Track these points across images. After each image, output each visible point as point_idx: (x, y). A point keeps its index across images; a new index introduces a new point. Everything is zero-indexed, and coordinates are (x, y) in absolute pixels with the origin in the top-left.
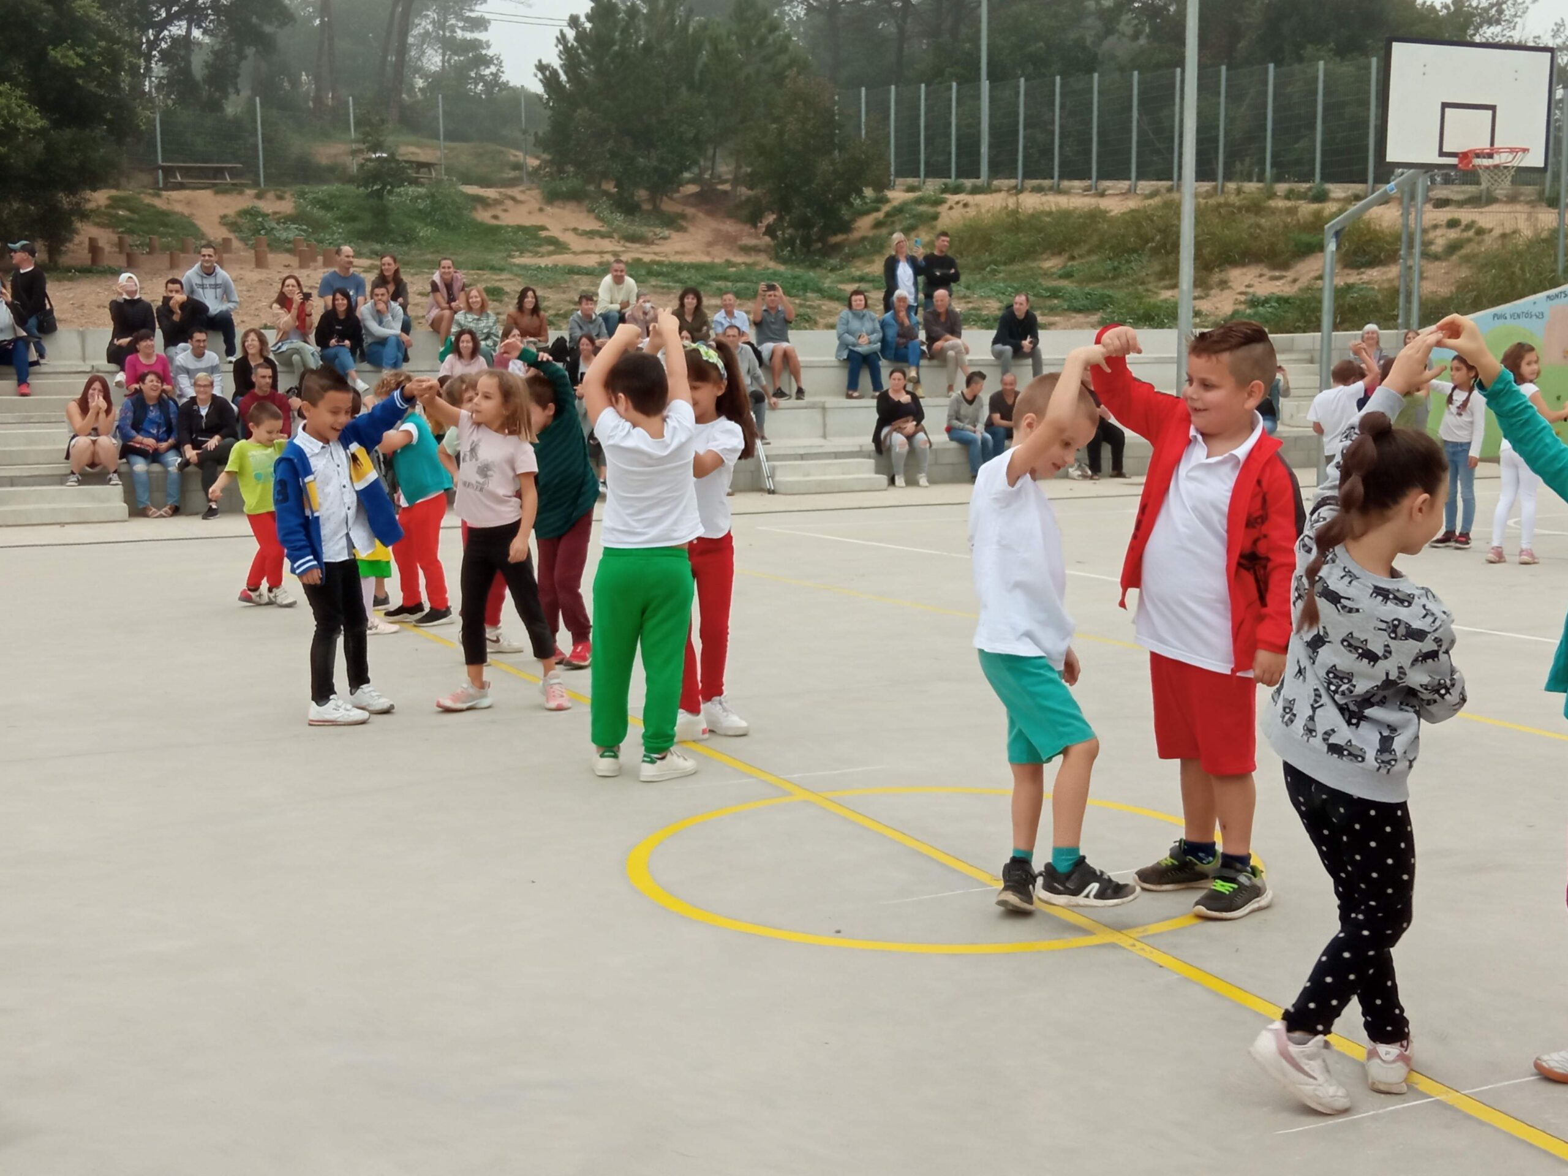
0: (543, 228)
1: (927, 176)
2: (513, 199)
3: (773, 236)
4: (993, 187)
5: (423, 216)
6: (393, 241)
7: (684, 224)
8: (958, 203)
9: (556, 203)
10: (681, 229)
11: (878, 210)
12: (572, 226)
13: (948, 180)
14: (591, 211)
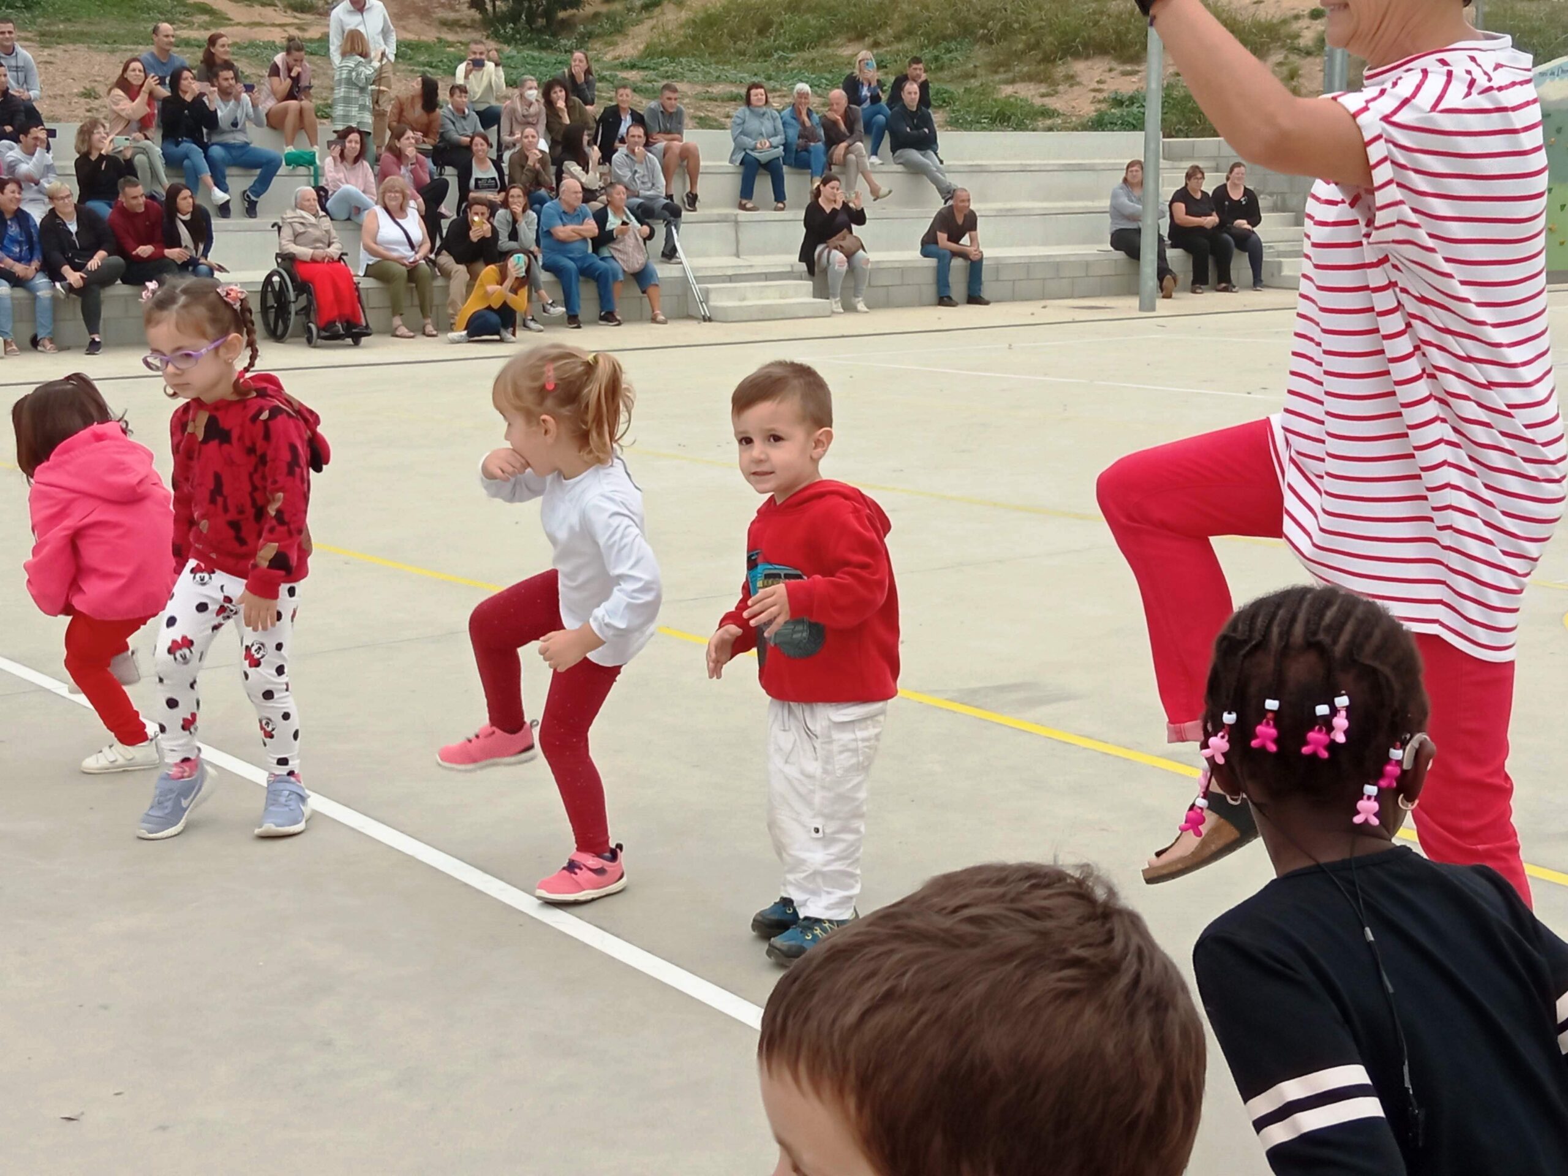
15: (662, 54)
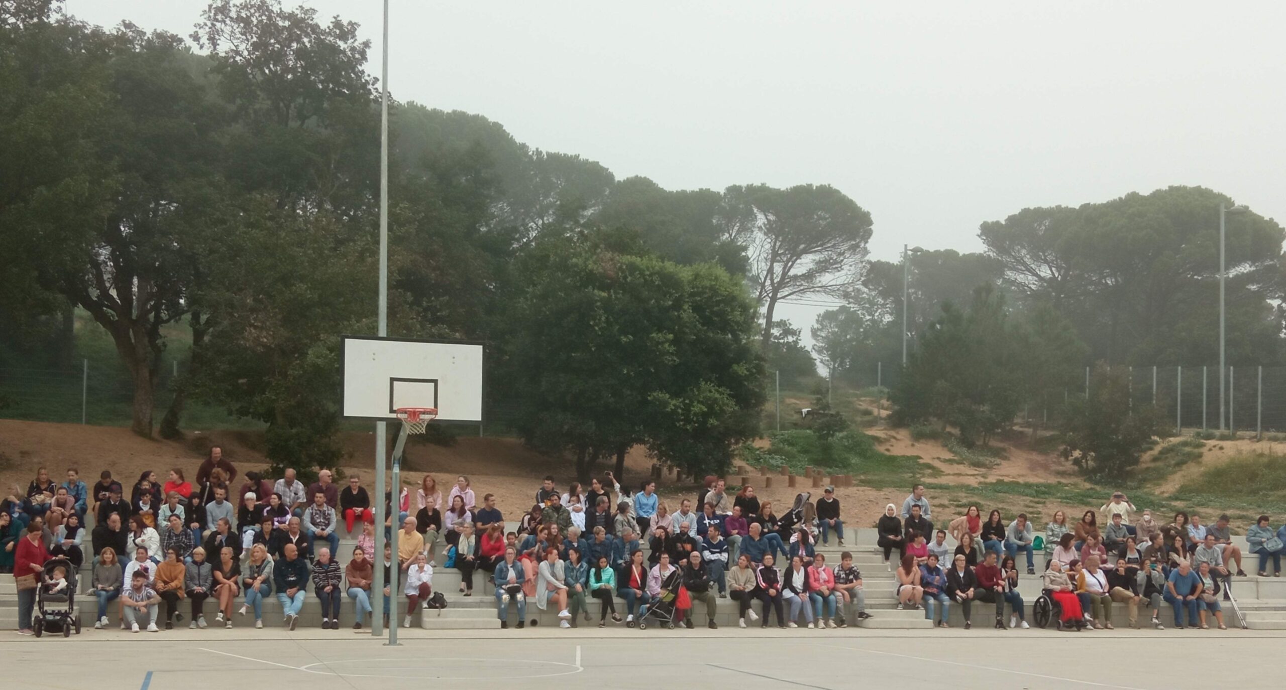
0: (921, 458)
1: (1183, 425)
2: (895, 438)
3: (1080, 466)
4: (1237, 436)
5: (849, 449)
6: (836, 467)
7: (1005, 454)
8: (1214, 446)
9: (921, 441)
10: (1006, 458)
11: (1151, 449)
12: (936, 456)
13: (1200, 430)
14: (945, 446)
15: (1191, 491)
